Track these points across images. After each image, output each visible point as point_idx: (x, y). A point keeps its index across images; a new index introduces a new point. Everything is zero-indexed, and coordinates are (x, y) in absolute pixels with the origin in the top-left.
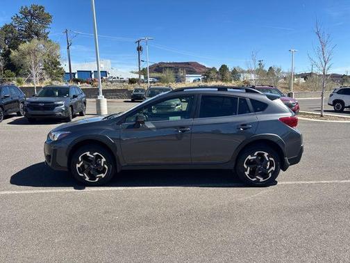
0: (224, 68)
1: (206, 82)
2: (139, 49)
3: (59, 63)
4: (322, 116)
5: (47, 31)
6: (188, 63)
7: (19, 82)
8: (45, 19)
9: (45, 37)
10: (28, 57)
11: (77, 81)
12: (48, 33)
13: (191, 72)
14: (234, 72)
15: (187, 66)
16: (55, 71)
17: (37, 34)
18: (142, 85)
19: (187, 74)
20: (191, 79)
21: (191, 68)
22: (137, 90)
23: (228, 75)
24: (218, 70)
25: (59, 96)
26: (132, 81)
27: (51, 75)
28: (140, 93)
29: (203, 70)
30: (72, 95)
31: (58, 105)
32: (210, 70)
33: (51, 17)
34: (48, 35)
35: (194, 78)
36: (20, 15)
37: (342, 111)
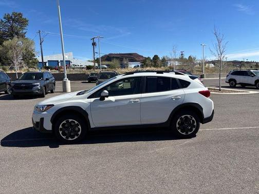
0: (156, 57)
1: (143, 68)
2: (94, 44)
3: (34, 55)
4: (220, 90)
5: (24, 31)
6: (130, 54)
7: (4, 69)
8: (23, 23)
9: (23, 36)
10: (10, 51)
11: (47, 68)
12: (25, 33)
13: (132, 60)
14: (164, 60)
15: (130, 56)
16: (31, 61)
17: (17, 34)
18: (96, 70)
19: (130, 62)
20: (133, 66)
21: (132, 57)
22: (92, 74)
23: (159, 63)
24: (152, 58)
25: (35, 79)
26: (89, 68)
27: (28, 64)
28: (94, 76)
29: (141, 59)
30: (45, 79)
31: (35, 86)
32: (146, 58)
33: (27, 21)
34: (25, 35)
35: (135, 65)
36: (3, 20)
37: (234, 87)
